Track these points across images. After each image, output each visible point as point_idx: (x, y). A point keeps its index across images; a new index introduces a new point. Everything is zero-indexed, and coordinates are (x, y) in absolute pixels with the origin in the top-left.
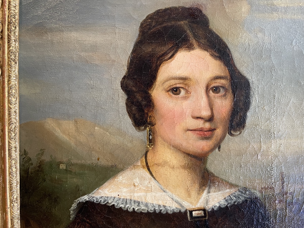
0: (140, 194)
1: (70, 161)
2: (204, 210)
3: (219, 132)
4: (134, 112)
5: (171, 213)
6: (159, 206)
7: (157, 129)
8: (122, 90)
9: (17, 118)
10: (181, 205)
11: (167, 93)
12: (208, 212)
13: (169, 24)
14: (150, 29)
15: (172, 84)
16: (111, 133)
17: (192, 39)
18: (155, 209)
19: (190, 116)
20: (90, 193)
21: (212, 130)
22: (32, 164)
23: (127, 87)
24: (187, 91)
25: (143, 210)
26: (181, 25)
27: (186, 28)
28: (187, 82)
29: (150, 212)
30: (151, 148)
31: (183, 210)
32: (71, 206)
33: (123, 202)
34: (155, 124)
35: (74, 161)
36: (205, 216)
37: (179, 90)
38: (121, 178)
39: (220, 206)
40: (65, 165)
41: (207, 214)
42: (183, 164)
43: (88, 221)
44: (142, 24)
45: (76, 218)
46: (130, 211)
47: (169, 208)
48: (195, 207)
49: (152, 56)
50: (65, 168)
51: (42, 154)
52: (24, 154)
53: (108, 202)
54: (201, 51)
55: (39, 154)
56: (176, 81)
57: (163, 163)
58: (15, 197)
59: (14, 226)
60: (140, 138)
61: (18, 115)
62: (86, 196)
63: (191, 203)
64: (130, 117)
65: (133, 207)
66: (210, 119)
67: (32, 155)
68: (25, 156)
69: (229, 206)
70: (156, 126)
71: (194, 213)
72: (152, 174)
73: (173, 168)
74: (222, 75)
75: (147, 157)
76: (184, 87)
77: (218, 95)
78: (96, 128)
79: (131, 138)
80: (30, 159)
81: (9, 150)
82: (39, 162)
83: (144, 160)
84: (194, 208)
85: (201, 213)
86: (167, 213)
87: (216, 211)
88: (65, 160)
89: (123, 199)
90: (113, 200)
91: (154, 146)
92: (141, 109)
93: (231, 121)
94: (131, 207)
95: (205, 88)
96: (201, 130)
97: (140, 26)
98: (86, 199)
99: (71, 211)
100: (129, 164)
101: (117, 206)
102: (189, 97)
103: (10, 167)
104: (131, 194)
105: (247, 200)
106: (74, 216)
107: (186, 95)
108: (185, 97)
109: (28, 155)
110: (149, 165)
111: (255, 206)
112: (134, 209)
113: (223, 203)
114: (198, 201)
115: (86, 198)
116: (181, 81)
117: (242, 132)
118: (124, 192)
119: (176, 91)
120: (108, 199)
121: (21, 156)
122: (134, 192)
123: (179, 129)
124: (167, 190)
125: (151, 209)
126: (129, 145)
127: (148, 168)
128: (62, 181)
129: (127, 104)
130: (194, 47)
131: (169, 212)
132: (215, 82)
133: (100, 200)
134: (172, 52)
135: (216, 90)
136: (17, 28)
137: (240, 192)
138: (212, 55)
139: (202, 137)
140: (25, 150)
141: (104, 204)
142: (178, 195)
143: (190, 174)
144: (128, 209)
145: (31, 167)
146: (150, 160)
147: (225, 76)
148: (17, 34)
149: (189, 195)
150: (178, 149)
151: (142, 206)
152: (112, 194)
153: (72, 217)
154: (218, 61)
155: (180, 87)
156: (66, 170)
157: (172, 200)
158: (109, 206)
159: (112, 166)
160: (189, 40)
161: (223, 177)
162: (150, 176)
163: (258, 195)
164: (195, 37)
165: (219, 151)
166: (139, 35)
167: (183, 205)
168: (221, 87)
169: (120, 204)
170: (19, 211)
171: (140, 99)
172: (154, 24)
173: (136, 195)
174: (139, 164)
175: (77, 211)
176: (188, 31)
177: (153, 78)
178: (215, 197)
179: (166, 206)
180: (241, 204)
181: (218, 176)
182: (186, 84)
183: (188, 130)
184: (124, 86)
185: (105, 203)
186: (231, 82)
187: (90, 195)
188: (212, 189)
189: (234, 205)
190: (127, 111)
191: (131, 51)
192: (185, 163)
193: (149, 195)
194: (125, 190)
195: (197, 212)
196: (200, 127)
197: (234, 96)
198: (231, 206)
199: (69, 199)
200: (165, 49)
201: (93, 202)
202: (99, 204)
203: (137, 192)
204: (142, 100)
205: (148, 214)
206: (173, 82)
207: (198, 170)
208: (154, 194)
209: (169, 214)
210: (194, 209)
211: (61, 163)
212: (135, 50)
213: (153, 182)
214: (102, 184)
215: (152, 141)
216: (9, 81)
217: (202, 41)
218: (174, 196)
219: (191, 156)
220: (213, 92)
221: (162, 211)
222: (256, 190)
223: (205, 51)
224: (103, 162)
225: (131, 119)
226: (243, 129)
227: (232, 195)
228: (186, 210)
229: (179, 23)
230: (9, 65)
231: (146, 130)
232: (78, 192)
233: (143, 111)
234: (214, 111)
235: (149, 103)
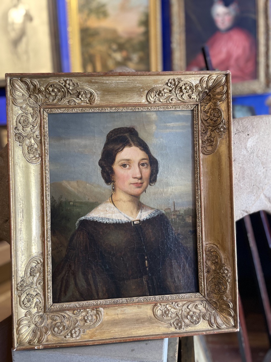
0: (109, 215)
1: (75, 200)
2: (139, 221)
3: (145, 184)
4: (105, 176)
5: (124, 223)
6: (119, 220)
7: (116, 184)
9: (49, 181)
10: (129, 219)
11: (120, 167)
12: (141, 221)
13: (120, 135)
14: (111, 137)
16: (94, 187)
18: (116, 222)
19: (132, 177)
21: (142, 183)
22: (56, 203)
23: (101, 164)
25: (111, 222)
27: (128, 137)
28: (130, 161)
30: (114, 193)
31: (130, 221)
35: (77, 200)
36: (140, 224)
38: (100, 208)
39: (146, 218)
40: (73, 202)
43: (85, 229)
44: (107, 135)
45: (78, 228)
47: (123, 221)
49: (113, 150)
50: (72, 204)
51: (61, 198)
52: (52, 198)
53: (94, 219)
54: (135, 147)
55: (60, 198)
57: (119, 200)
58: (48, 219)
59: (48, 233)
60: (109, 188)
61: (49, 179)
63: (133, 218)
64: (103, 179)
65: (106, 221)
66: (141, 178)
67: (56, 199)
69: (151, 218)
70: (116, 183)
71: (135, 222)
73: (124, 202)
77: (144, 167)
78: (87, 184)
79: (104, 189)
80: (55, 201)
81: (46, 196)
82: (60, 201)
83: (111, 199)
84: (135, 220)
86: (122, 223)
87: (145, 221)
88: (73, 200)
89: (101, 218)
90: (97, 218)
92: (108, 175)
93: (150, 179)
95: (138, 164)
96: (137, 183)
99: (76, 225)
101: (98, 221)
103: (46, 204)
105: (159, 215)
108: (129, 168)
109: (54, 199)
110: (113, 201)
111: (163, 218)
113: (148, 217)
114: (136, 217)
115: (83, 218)
116: (127, 161)
118: (102, 214)
119: (125, 166)
121: (51, 199)
122: (106, 214)
123: (127, 183)
124: (122, 212)
125: (115, 222)
126: (104, 192)
127: (112, 203)
128: (72, 210)
129: (101, 172)
130: (132, 146)
132: (142, 161)
133: (90, 218)
134: (122, 148)
136: (48, 138)
137: (155, 211)
138: (140, 149)
139: (137, 187)
140: (53, 196)
141: (92, 220)
142: (127, 214)
143: (132, 204)
144: (104, 222)
146: (113, 198)
147: (146, 158)
148: (48, 141)
149: (132, 214)
150: (126, 193)
151: (110, 220)
152: (96, 215)
153: (77, 227)
154: (143, 152)
155: (126, 164)
156: (73, 205)
157: (124, 217)
158: (94, 221)
159: (95, 202)
160: (129, 142)
161: (147, 205)
162: (114, 206)
163: (164, 212)
164: (132, 141)
165: (145, 193)
166: (106, 140)
168: (145, 163)
169: (100, 220)
170: (50, 226)
171: (108, 170)
172: (113, 135)
173: (107, 215)
174: (109, 201)
175: (79, 225)
176: (129, 138)
177: (114, 160)
178: (144, 214)
180: (156, 217)
181: (145, 204)
182: (129, 163)
183: (131, 184)
184: (100, 164)
186: (149, 161)
187: (85, 216)
188: (143, 211)
189: (153, 217)
190: (102, 176)
192: (130, 199)
193: (114, 215)
194: (102, 213)
195: (136, 222)
197: (151, 167)
199: (75, 219)
200: (119, 146)
201: (87, 220)
202: (90, 221)
205: (113, 224)
206: (123, 162)
207: (136, 202)
208: (116, 214)
211: (71, 201)
213: (115, 209)
214: (91, 211)
215: (114, 190)
216: (45, 163)
217: (136, 143)
218: (125, 215)
220: (142, 166)
221: (120, 222)
222: (162, 210)
223: (137, 147)
224: (91, 200)
226: (156, 182)
227: (152, 213)
228: (131, 221)
229: (125, 135)
230: (45, 156)
231: (111, 184)
232: (80, 215)
233: (110, 176)
234: (142, 175)
235: (112, 172)
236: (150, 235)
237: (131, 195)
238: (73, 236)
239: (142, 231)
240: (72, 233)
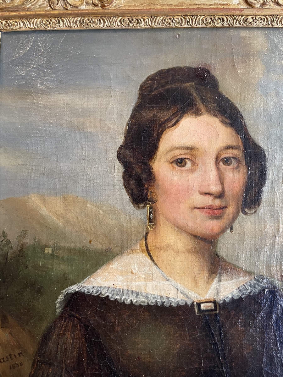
0: (139, 283)
1: (57, 244)
2: (214, 302)
3: (231, 210)
4: (132, 187)
5: (176, 305)
6: (162, 297)
7: (159, 207)
8: (118, 162)
11: (170, 165)
12: (219, 304)
13: (173, 86)
14: (151, 91)
15: (176, 155)
16: (105, 212)
17: (199, 103)
18: (156, 301)
19: (198, 192)
20: (79, 282)
21: (223, 208)
22: (12, 248)
23: (124, 157)
24: (194, 163)
25: (142, 302)
26: (186, 87)
27: (192, 90)
28: (193, 152)
29: (151, 304)
30: (152, 229)
31: (189, 303)
32: (57, 298)
33: (119, 293)
34: (157, 201)
35: (62, 244)
36: (215, 310)
37: (185, 161)
38: (117, 264)
39: (232, 297)
40: (51, 249)
41: (218, 307)
42: (190, 248)
43: (77, 315)
44: (142, 86)
45: (62, 313)
46: (127, 304)
47: (173, 300)
48: (204, 299)
49: (153, 122)
50: (50, 252)
51: (24, 236)
53: (101, 293)
54: (210, 118)
55: (20, 236)
56: (181, 151)
57: (165, 247)
60: (140, 217)
62: (75, 285)
63: (199, 294)
65: (131, 299)
66: (221, 195)
67: (13, 237)
68: (3, 238)
69: (244, 297)
70: (157, 204)
71: (202, 305)
72: (153, 259)
73: (178, 252)
74: (234, 144)
75: (147, 239)
76: (190, 158)
77: (230, 167)
78: (88, 205)
79: (128, 218)
80: (9, 242)
82: (20, 245)
83: (144, 243)
84: (202, 299)
85: (210, 306)
86: (171, 306)
87: (229, 303)
88: (51, 243)
89: (119, 289)
90: (107, 290)
91: (155, 227)
92: (140, 184)
93: (245, 197)
94: (128, 299)
95: (214, 160)
96: (210, 208)
97: (140, 89)
98: (75, 290)
99: (57, 304)
100: (126, 248)
101: (112, 297)
102: (195, 170)
104: (129, 284)
105: (264, 290)
106: (60, 309)
107: (193, 168)
108: (192, 169)
109: (8, 238)
110: (150, 249)
111: (274, 297)
112: (131, 301)
113: (237, 294)
114: (207, 292)
115: (74, 288)
116: (187, 151)
117: (258, 211)
118: (121, 281)
119: (181, 162)
120: (101, 290)
122: (131, 280)
123: (184, 207)
124: (171, 279)
125: (152, 301)
126: (127, 225)
127: (148, 253)
128: (48, 268)
129: (123, 178)
130: (201, 113)
131: (173, 304)
132: (226, 152)
133: (92, 290)
134: (177, 118)
135: (227, 161)
137: (256, 280)
138: (222, 122)
139: (211, 216)
140: (3, 231)
141: (96, 295)
142: (184, 284)
143: (197, 260)
144: (125, 302)
145: (11, 251)
146: (150, 242)
147: (237, 146)
149: (197, 285)
150: (182, 229)
151: (141, 297)
152: (106, 283)
153: (58, 311)
154: (229, 128)
155: (185, 158)
156: (52, 255)
157: (176, 290)
158: (102, 298)
159: (106, 251)
160: (195, 104)
161: (236, 263)
162: (151, 262)
163: (277, 283)
164: (203, 100)
165: (231, 232)
166: (138, 98)
167: (189, 296)
168: (233, 158)
169: (115, 295)
171: (139, 171)
172: (155, 86)
173: (134, 284)
174: (138, 248)
175: (64, 304)
176: (195, 95)
177: (154, 147)
178: (227, 286)
179: (169, 298)
180: (258, 295)
181: (229, 261)
182: (192, 155)
183: (195, 208)
184: (121, 157)
185: (98, 294)
186: (244, 153)
187: (80, 284)
188: (224, 277)
189: (249, 295)
190: (124, 185)
191: (129, 117)
192: (191, 246)
193: (149, 284)
194: (121, 278)
195: (206, 304)
196: (209, 204)
197: (248, 168)
198: (246, 297)
199: (54, 289)
200: (168, 114)
201: (84, 293)
202: (90, 296)
203: (136, 281)
204: (142, 173)
205: (149, 307)
206: (177, 152)
207: (207, 255)
208: (155, 283)
209: (173, 307)
210: (203, 301)
211: (46, 246)
212: (134, 115)
213: (154, 269)
214: (94, 272)
215: (152, 221)
217: (212, 105)
218: (179, 285)
219: (198, 238)
220: (224, 164)
221: (165, 304)
222: (274, 278)
223: (214, 117)
224: (96, 245)
225: (128, 194)
226: (259, 207)
227: (246, 284)
228: (193, 302)
229: (184, 85)
231: (146, 207)
232: (66, 281)
233: (143, 186)
234: (225, 186)
235: (150, 176)
236: (241, 341)
237: (196, 236)
238: (50, 330)
239: (220, 329)
240: (45, 324)
